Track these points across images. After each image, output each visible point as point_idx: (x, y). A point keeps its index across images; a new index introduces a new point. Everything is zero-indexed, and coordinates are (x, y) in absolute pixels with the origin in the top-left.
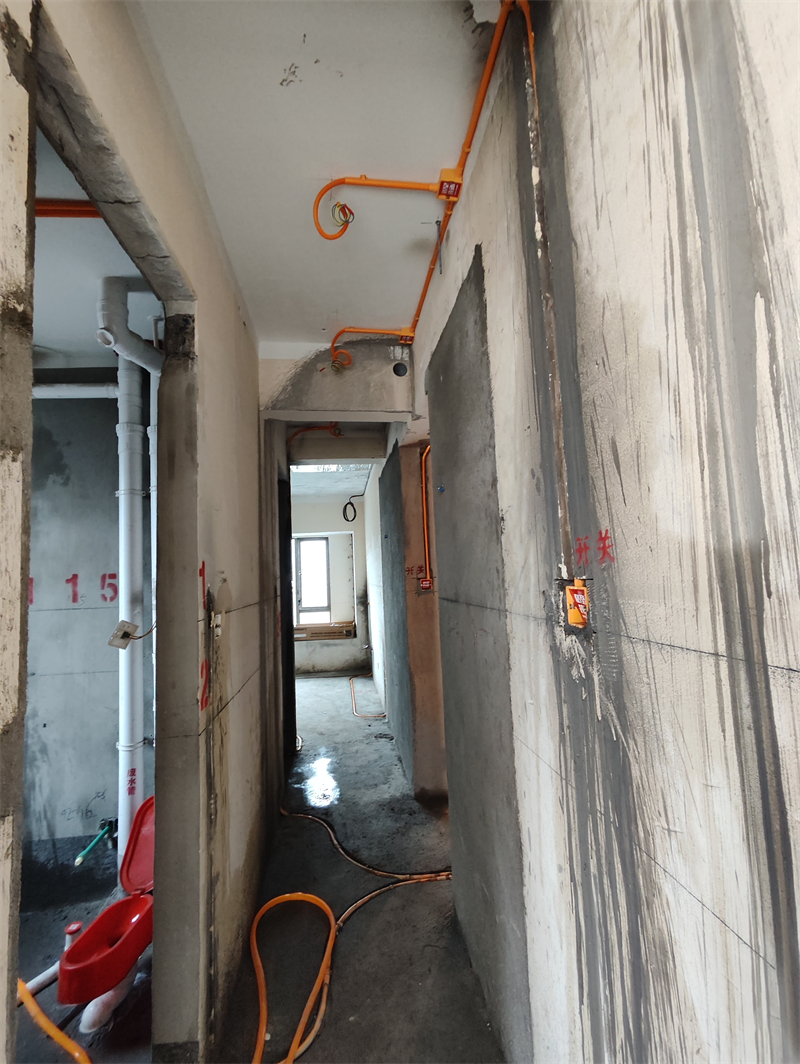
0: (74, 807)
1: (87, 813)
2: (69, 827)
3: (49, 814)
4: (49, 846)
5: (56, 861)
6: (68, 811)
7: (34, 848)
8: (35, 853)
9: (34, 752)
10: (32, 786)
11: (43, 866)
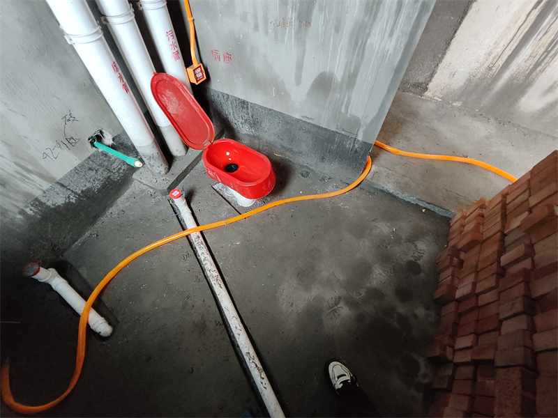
0: (51, 144)
1: (70, 142)
2: (64, 163)
3: (30, 167)
4: (58, 188)
5: (76, 193)
6: (48, 152)
7: (44, 200)
8: (49, 204)
11: (68, 205)
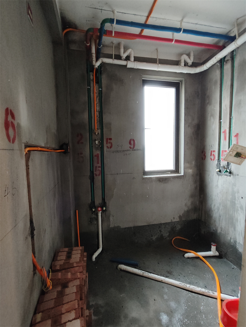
9: (237, 207)
10: (237, 220)
